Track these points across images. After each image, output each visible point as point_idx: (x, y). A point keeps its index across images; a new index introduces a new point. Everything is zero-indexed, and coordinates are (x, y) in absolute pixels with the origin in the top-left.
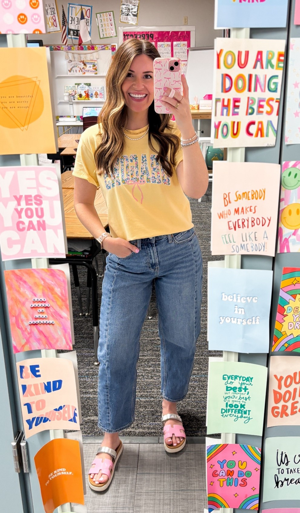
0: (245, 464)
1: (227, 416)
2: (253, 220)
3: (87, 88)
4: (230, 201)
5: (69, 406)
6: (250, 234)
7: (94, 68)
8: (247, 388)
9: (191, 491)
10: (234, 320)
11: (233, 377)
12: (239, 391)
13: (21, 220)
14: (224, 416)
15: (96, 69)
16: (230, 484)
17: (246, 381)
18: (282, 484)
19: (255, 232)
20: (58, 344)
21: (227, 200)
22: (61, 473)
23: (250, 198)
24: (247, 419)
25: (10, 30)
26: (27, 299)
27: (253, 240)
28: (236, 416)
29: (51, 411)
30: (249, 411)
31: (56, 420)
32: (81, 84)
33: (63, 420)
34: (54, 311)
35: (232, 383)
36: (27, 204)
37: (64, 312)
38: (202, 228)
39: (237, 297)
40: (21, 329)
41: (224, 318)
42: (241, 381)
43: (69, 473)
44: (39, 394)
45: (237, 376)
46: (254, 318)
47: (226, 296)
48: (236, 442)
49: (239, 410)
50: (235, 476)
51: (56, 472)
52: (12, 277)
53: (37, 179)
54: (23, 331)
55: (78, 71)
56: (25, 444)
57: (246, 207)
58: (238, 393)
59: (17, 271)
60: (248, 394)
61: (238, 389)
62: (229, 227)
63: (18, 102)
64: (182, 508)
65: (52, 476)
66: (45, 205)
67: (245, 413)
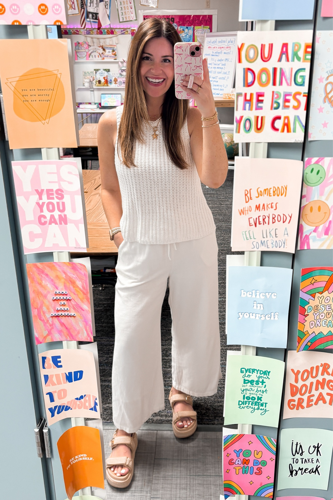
0: (260, 453)
1: (244, 408)
2: (274, 216)
3: (106, 74)
4: (251, 198)
5: (89, 396)
6: (270, 231)
7: (113, 53)
8: (264, 381)
9: (207, 476)
10: (253, 315)
11: (250, 370)
12: (256, 384)
13: (42, 214)
14: (241, 408)
15: (115, 55)
16: (245, 472)
17: (263, 374)
18: (296, 474)
19: (276, 229)
20: (80, 336)
21: (248, 196)
22: (82, 459)
23: (272, 194)
24: (264, 411)
25: (30, 21)
26: (49, 292)
27: (273, 236)
28: (253, 408)
29: (73, 400)
30: (266, 403)
31: (77, 408)
32: (100, 70)
33: (84, 408)
34: (75, 303)
35: (249, 376)
36: (48, 198)
37: (85, 304)
38: (221, 219)
39: (256, 293)
40: (43, 321)
41: (243, 314)
42: (258, 375)
43: (90, 459)
44: (61, 384)
45: (255, 370)
46: (272, 314)
47: (245, 293)
48: (252, 433)
49: (256, 402)
50: (251, 464)
51: (78, 457)
52: (34, 269)
53: (58, 173)
54: (45, 323)
55: (97, 56)
56: (47, 430)
57: (267, 204)
58: (256, 386)
59: (39, 264)
60: (265, 387)
61: (255, 382)
62: (250, 224)
63: (39, 95)
64: (198, 492)
65: (73, 461)
66: (67, 199)
67: (262, 405)
